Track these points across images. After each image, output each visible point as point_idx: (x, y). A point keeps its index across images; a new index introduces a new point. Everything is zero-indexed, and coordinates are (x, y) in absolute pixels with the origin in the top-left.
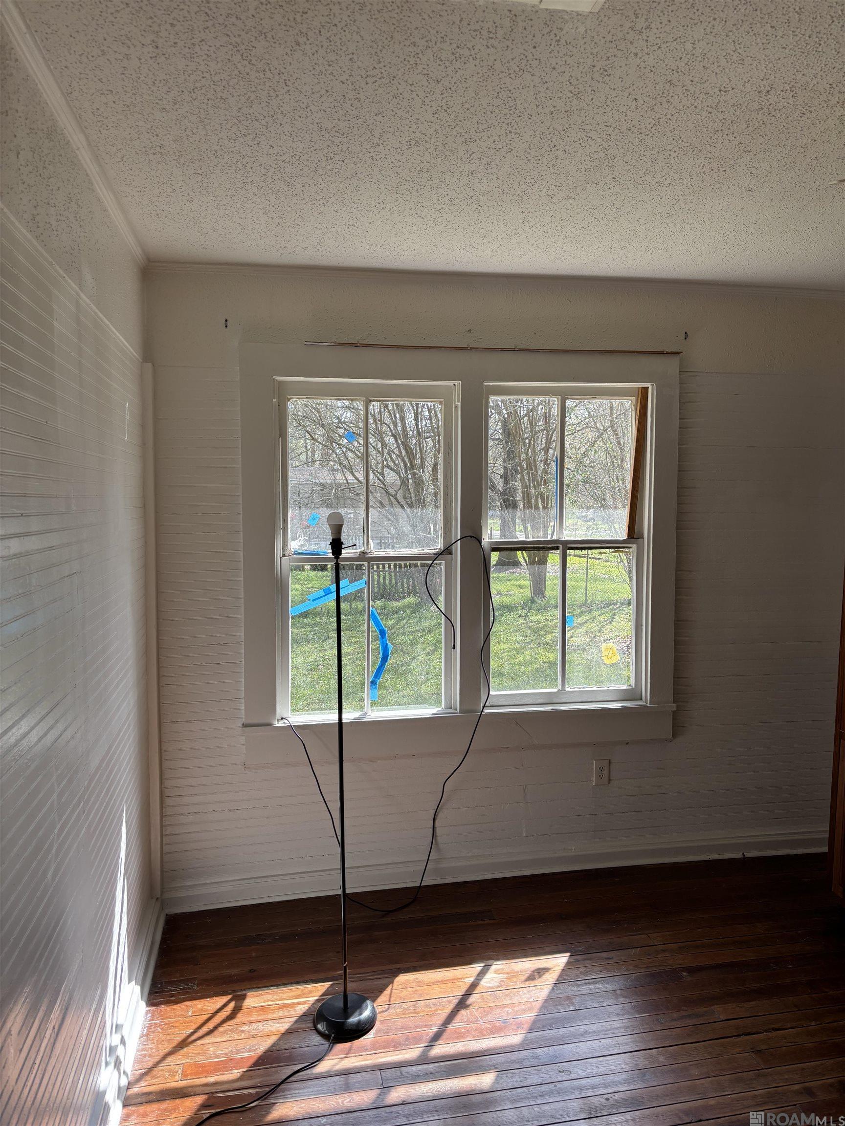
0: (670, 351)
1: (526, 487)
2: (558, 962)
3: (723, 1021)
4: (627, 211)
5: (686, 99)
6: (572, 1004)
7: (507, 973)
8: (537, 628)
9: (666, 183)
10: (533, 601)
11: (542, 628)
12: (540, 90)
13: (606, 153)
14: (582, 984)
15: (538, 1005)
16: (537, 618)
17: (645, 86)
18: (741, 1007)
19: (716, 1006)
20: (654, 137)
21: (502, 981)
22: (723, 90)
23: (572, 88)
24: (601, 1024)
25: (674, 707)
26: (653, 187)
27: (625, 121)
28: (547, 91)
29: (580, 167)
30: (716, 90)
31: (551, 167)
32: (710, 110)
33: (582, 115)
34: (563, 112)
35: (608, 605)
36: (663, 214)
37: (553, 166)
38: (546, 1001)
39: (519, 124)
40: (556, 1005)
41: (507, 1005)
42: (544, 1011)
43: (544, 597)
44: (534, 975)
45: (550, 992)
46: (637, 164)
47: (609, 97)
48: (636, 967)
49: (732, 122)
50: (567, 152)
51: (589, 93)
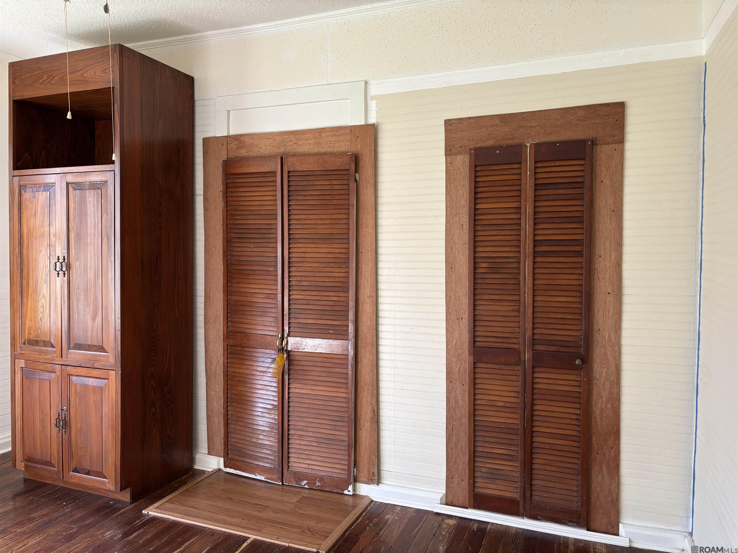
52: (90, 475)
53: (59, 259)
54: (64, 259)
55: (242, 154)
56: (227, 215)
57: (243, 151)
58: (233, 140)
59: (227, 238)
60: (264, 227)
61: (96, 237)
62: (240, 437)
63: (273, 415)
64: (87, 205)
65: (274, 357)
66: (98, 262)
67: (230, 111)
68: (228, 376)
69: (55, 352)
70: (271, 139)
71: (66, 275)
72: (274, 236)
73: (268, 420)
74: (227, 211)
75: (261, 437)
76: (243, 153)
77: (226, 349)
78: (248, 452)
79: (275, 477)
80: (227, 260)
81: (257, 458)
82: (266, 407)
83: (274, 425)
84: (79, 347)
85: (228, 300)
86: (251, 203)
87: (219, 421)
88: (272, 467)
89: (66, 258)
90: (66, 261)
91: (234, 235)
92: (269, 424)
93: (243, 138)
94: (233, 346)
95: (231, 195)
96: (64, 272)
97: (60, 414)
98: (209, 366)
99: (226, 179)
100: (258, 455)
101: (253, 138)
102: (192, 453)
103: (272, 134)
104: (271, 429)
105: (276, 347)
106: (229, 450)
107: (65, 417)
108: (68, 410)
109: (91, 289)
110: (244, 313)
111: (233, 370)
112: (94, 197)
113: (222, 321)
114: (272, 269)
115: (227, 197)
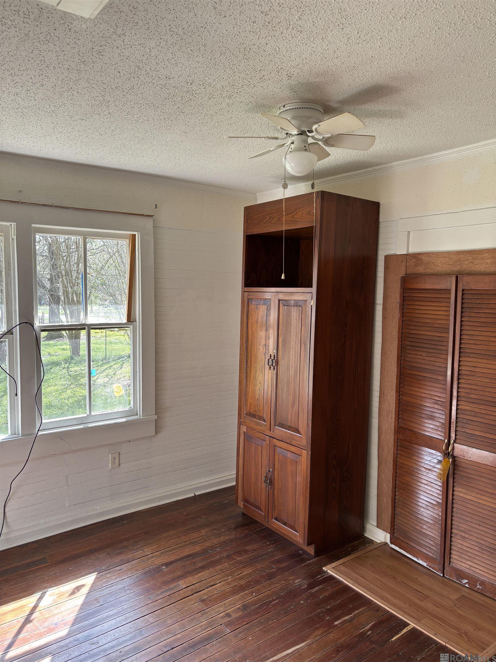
0: (147, 214)
1: (65, 287)
2: (89, 580)
3: (184, 588)
4: (119, 133)
5: (147, 78)
6: (99, 602)
7: (57, 594)
8: (75, 375)
9: (140, 121)
10: (72, 358)
11: (78, 375)
12: (60, 54)
13: (104, 98)
14: (105, 589)
15: (77, 609)
16: (75, 369)
17: (124, 66)
18: (193, 578)
19: (180, 581)
20: (131, 95)
21: (54, 600)
22: (168, 78)
23: (80, 57)
24: (116, 610)
25: (156, 417)
26: (133, 122)
27: (114, 82)
28: (64, 56)
29: (88, 103)
30: (164, 77)
31: (70, 99)
32: (161, 87)
33: (87, 74)
34: (76, 70)
35: (119, 358)
36: (139, 137)
37: (71, 99)
38: (82, 605)
39: (47, 71)
40: (89, 605)
41: (57, 614)
42: (81, 611)
43: (79, 356)
44: (75, 591)
45: (85, 598)
46: (123, 107)
47: (103, 67)
48: (137, 570)
49: (174, 96)
50: (79, 93)
51: (91, 63)
52: (286, 526)
53: (271, 357)
54: (274, 357)
55: (419, 271)
56: (403, 325)
57: (420, 268)
58: (412, 258)
59: (402, 345)
60: (436, 338)
61: (297, 343)
62: (405, 521)
63: (437, 510)
64: (291, 318)
65: (439, 458)
66: (297, 363)
67: (411, 232)
68: (397, 465)
69: (266, 425)
70: (448, 258)
71: (275, 369)
72: (445, 348)
73: (432, 514)
74: (403, 321)
75: (425, 527)
76: (421, 269)
77: (396, 442)
78: (412, 536)
79: (436, 567)
80: (401, 364)
81: (421, 545)
82: (431, 502)
83: (438, 520)
84: (282, 425)
85: (399, 399)
86: (425, 316)
87: (387, 501)
88: (434, 557)
89: (276, 356)
90: (275, 358)
91: (408, 343)
92: (433, 517)
93: (421, 257)
94: (403, 440)
95: (407, 307)
96: (274, 367)
97: (268, 474)
98: (381, 452)
99: (404, 293)
100: (422, 542)
101: (430, 257)
102: (363, 522)
103: (449, 253)
104: (434, 523)
105: (442, 450)
106: (395, 530)
107: (271, 477)
108: (273, 472)
109: (291, 383)
110: (414, 413)
111: (401, 461)
112: (297, 312)
113: (394, 416)
114: (442, 379)
115: (403, 309)
